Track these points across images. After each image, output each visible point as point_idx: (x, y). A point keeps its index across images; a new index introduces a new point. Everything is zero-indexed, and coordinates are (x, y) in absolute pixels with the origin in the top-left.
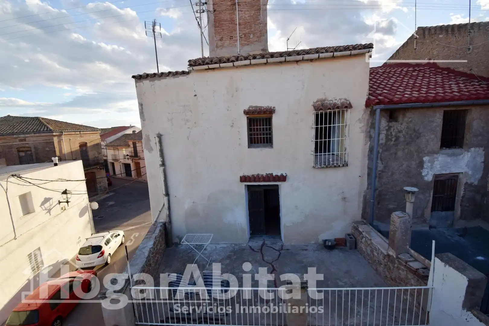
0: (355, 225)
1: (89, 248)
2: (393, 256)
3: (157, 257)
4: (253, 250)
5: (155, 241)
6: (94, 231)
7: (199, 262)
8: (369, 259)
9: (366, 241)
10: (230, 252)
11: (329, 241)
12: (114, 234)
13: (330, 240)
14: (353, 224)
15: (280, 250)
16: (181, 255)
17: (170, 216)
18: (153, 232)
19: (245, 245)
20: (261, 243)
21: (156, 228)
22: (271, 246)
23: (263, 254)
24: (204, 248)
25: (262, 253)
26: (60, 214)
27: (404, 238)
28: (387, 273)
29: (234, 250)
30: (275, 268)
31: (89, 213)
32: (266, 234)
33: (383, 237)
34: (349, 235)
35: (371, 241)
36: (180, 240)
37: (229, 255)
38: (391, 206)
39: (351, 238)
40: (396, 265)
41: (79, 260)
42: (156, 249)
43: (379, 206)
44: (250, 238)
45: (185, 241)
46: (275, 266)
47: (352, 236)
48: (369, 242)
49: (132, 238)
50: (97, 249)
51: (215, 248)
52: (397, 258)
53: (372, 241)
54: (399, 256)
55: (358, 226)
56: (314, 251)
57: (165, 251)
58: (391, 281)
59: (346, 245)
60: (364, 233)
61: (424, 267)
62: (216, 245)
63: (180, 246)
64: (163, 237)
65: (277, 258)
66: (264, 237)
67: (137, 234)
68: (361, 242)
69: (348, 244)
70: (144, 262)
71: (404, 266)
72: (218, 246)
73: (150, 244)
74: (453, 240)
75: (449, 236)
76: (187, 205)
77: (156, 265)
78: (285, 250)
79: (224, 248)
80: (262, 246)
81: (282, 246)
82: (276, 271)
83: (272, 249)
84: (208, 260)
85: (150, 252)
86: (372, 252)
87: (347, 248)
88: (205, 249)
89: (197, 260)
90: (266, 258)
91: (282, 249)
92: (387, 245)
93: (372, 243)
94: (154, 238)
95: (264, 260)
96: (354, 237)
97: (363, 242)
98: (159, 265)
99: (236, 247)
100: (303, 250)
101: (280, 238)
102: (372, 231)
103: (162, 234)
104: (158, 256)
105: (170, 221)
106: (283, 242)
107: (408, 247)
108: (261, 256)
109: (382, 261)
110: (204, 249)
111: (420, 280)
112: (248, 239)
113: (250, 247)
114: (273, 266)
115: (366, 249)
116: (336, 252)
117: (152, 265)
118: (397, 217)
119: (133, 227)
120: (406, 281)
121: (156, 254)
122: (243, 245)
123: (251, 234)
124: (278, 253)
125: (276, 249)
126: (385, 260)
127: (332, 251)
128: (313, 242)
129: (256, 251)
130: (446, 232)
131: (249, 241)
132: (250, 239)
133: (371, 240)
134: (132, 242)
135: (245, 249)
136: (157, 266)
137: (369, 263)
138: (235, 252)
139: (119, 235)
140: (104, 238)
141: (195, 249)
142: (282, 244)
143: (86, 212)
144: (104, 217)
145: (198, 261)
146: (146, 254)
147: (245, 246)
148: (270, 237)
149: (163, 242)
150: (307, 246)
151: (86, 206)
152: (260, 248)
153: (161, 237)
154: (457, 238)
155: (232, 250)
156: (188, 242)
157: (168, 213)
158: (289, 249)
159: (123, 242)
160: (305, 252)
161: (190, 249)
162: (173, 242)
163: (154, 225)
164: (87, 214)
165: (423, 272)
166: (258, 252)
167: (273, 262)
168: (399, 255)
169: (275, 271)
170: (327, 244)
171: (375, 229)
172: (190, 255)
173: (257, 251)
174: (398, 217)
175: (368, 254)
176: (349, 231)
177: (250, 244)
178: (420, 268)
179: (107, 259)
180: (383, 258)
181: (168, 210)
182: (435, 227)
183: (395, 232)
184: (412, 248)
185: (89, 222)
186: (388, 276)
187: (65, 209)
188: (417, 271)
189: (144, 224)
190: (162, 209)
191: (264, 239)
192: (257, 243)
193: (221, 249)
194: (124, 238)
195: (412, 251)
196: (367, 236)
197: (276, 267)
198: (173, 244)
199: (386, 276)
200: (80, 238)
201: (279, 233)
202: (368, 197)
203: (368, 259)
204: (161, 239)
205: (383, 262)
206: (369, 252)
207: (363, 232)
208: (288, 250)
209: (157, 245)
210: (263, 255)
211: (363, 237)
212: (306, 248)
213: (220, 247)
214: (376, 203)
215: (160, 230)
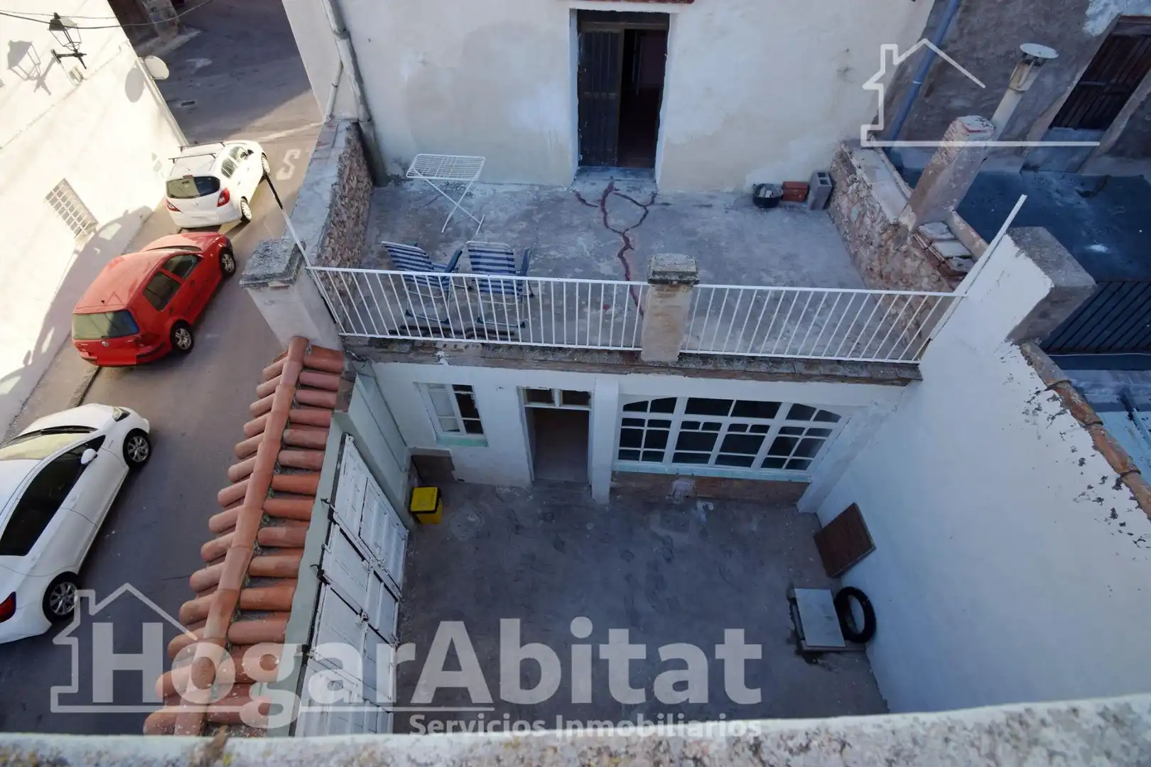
0: (845, 150)
1: (187, 182)
2: (906, 228)
3: (354, 208)
4: (583, 201)
5: (340, 167)
6: (184, 142)
7: (458, 223)
8: (847, 231)
9: (857, 191)
10: (528, 205)
11: (769, 187)
12: (238, 148)
13: (772, 185)
14: (843, 146)
15: (648, 205)
16: (412, 206)
17: (364, 100)
18: (331, 145)
19: (565, 189)
20: (603, 186)
21: (337, 132)
22: (628, 194)
23: (607, 210)
24: (466, 192)
25: (603, 210)
26: (73, 91)
27: (954, 186)
28: (876, 263)
29: (538, 199)
30: (631, 243)
31: (149, 87)
32: (618, 165)
33: (901, 182)
34: (821, 175)
35: (869, 192)
36: (405, 168)
37: (527, 210)
38: (957, 103)
39: (823, 182)
40: (904, 248)
41: (176, 210)
42: (347, 187)
43: (927, 100)
44: (579, 173)
45: (417, 172)
46: (630, 239)
47: (827, 178)
48: (863, 194)
49: (286, 160)
50: (207, 185)
51: (492, 192)
52: (916, 231)
53: (873, 192)
54: (921, 228)
55: (850, 153)
56: (727, 210)
57: (371, 195)
58: (878, 279)
59: (805, 198)
60: (859, 172)
61: (967, 253)
62: (496, 187)
63: (407, 184)
64: (361, 161)
65: (638, 222)
66: (614, 172)
67: (297, 153)
68: (845, 193)
69: (811, 197)
70: (326, 216)
71: (922, 249)
72: (500, 190)
73: (330, 175)
74: (1062, 202)
75: (1057, 191)
76: (406, 71)
77: (356, 224)
78: (658, 204)
79: (514, 194)
80: (606, 193)
81: (654, 195)
82: (632, 249)
83: (628, 201)
84: (476, 220)
85: (334, 194)
86: (862, 216)
87: (806, 206)
88: (469, 195)
89: (452, 218)
90: (611, 222)
91: (652, 202)
92: (903, 202)
93: (869, 196)
94: (338, 160)
95: (608, 227)
96: (832, 181)
97: (849, 192)
98: (365, 224)
99: (544, 193)
100: (701, 206)
101: (652, 176)
102: (882, 165)
103: (355, 150)
104: (356, 204)
105: (368, 116)
106: (656, 185)
107: (952, 208)
108: (602, 215)
109: (876, 235)
110: (466, 195)
111: (944, 280)
112: (573, 177)
113: (578, 195)
114: (627, 240)
115: (850, 209)
116: (776, 213)
117: (347, 224)
118: (964, 131)
119: (283, 134)
120: (910, 281)
121: (352, 199)
122: (560, 189)
123: (580, 163)
124: (641, 211)
125: (638, 201)
126: (884, 236)
127: (767, 211)
128: (730, 189)
129: (590, 205)
130: (1054, 181)
131: (575, 179)
132: (577, 175)
133: (869, 188)
134: (291, 173)
135: (563, 200)
136: (361, 227)
137: (845, 240)
138: (539, 204)
139: (250, 152)
140: (214, 157)
141: (445, 193)
142: (654, 190)
143: (143, 88)
144: (196, 103)
145: (456, 220)
146: (327, 198)
147: (564, 192)
148: (628, 172)
149: (363, 173)
150: (711, 197)
151: (133, 69)
152: (601, 198)
153: (354, 159)
154: (1072, 199)
155: (534, 199)
156: (424, 175)
157: (358, 93)
158: (670, 202)
159: (268, 171)
160: (705, 212)
161: (433, 194)
162: (389, 175)
163: (329, 125)
164: (146, 91)
165: (959, 265)
166: (596, 207)
167: (627, 230)
168: (923, 225)
169: (630, 250)
170: (761, 195)
171: (891, 161)
172: (433, 206)
173: (593, 204)
174: (968, 130)
175: (849, 222)
176: (824, 166)
177: (578, 187)
178: (957, 257)
179: (242, 210)
180: (881, 232)
181: (357, 84)
182: (1035, 168)
183: (938, 170)
184: (960, 211)
185: (161, 113)
186: (876, 270)
187: (82, 78)
188: (946, 262)
189: (305, 128)
190: (339, 78)
191: (612, 177)
192: (593, 186)
193: (507, 195)
194: (265, 161)
195: (957, 219)
196: (866, 178)
197: (633, 241)
198: (388, 179)
199: (871, 269)
200: (154, 157)
201: (651, 164)
202: (910, 70)
203: (845, 232)
204: (356, 165)
205: (876, 240)
206: (854, 217)
207: (860, 167)
208: (667, 204)
209: (349, 179)
210: (606, 214)
211: (854, 181)
212: (710, 202)
213: (505, 192)
214: (923, 91)
215: (348, 141)
